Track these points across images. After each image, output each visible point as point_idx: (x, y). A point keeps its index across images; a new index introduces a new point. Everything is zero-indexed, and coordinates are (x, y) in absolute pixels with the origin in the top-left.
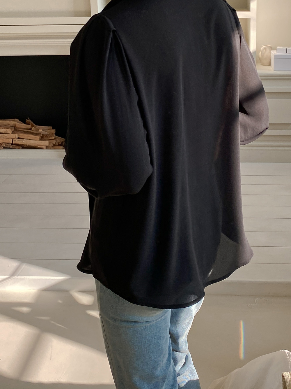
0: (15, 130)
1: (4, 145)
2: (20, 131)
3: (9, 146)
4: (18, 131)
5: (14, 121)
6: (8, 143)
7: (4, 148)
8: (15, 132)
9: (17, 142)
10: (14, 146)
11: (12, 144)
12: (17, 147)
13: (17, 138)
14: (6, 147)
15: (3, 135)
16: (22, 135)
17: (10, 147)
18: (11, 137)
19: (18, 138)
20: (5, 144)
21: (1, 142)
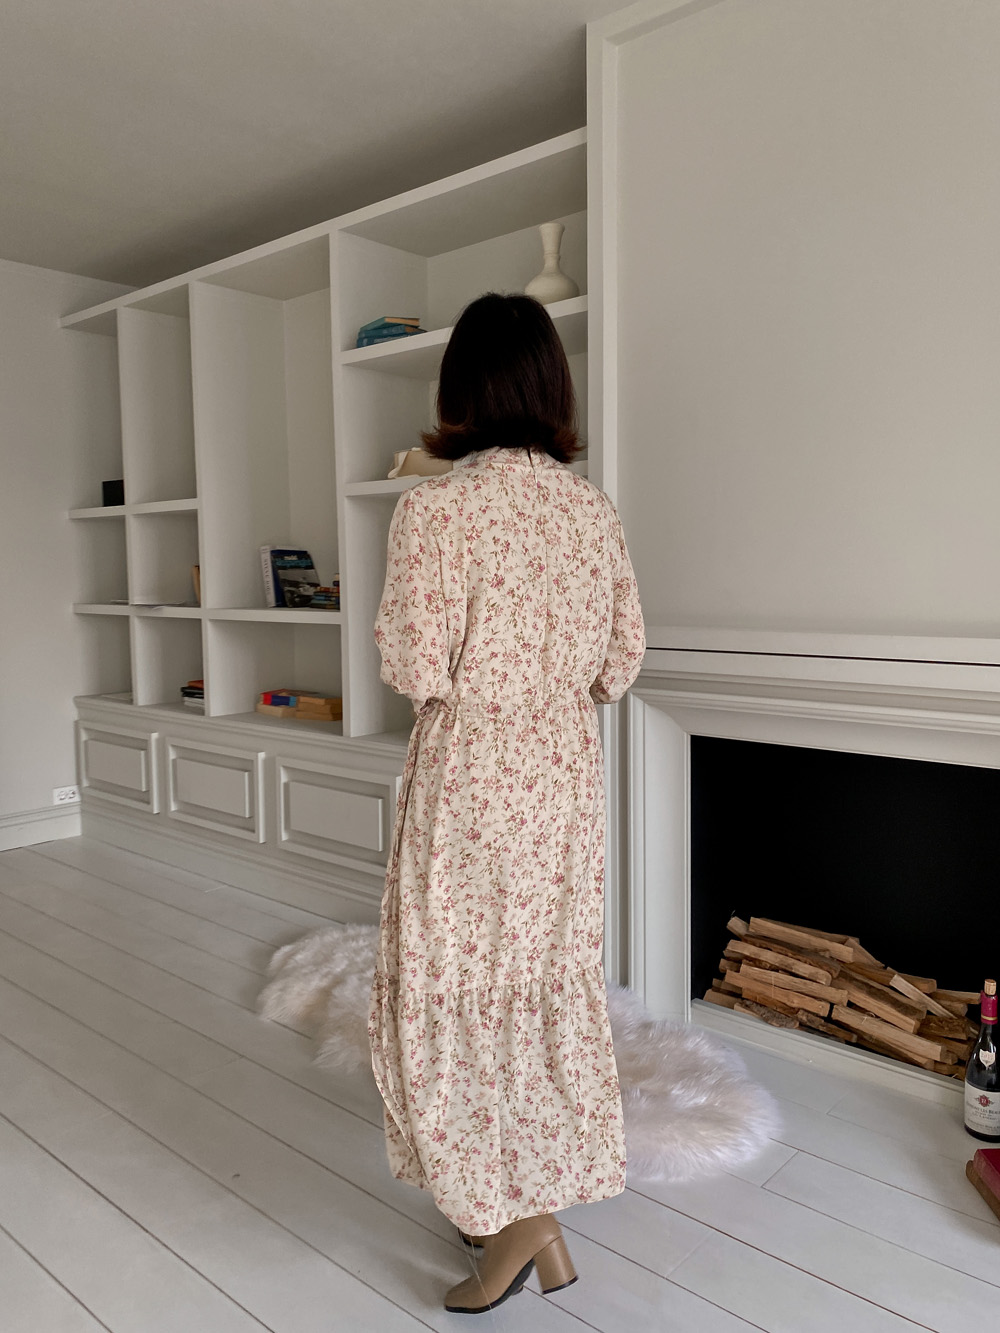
0: (844, 974)
1: (804, 1018)
2: (857, 980)
3: (818, 1023)
4: (852, 979)
5: (843, 943)
6: (817, 1015)
7: (805, 1027)
8: (842, 982)
9: (844, 1015)
10: (830, 1028)
11: (828, 1019)
12: (842, 1033)
13: (845, 1004)
14: (808, 1024)
15: (805, 984)
16: (862, 999)
17: (821, 1029)
18: (827, 997)
19: (851, 1005)
20: (806, 1014)
21: (794, 1005)
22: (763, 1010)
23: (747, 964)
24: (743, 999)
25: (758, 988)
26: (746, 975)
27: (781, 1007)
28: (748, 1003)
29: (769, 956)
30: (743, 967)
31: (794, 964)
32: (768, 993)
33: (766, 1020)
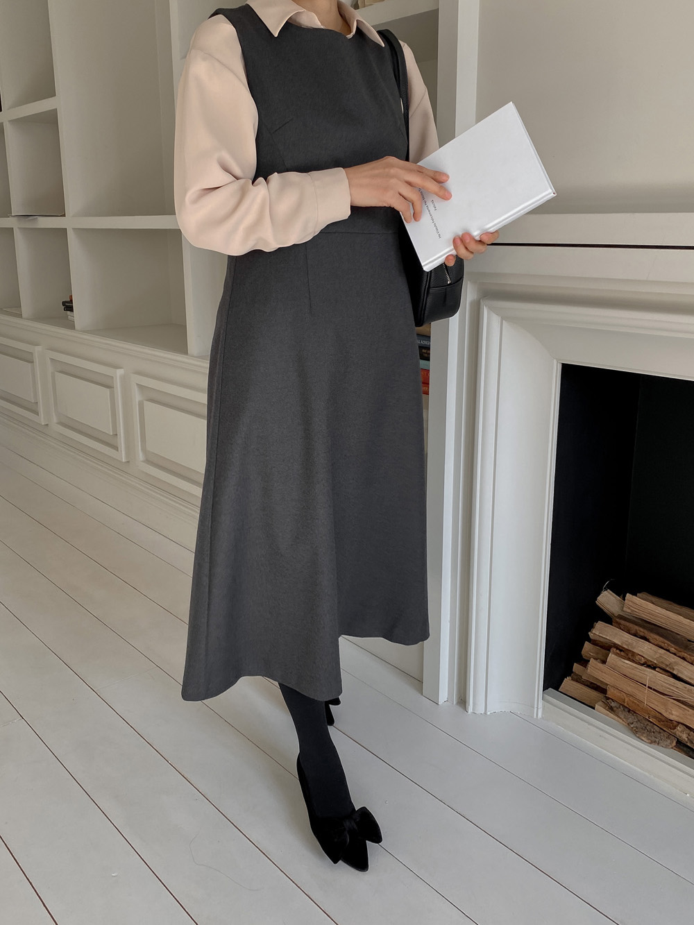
21: (672, 717)
22: (631, 718)
23: (617, 654)
24: (608, 698)
25: (628, 687)
26: (613, 668)
27: (655, 717)
28: (613, 704)
29: (646, 649)
30: (612, 657)
31: (676, 663)
32: (639, 695)
33: (635, 732)
